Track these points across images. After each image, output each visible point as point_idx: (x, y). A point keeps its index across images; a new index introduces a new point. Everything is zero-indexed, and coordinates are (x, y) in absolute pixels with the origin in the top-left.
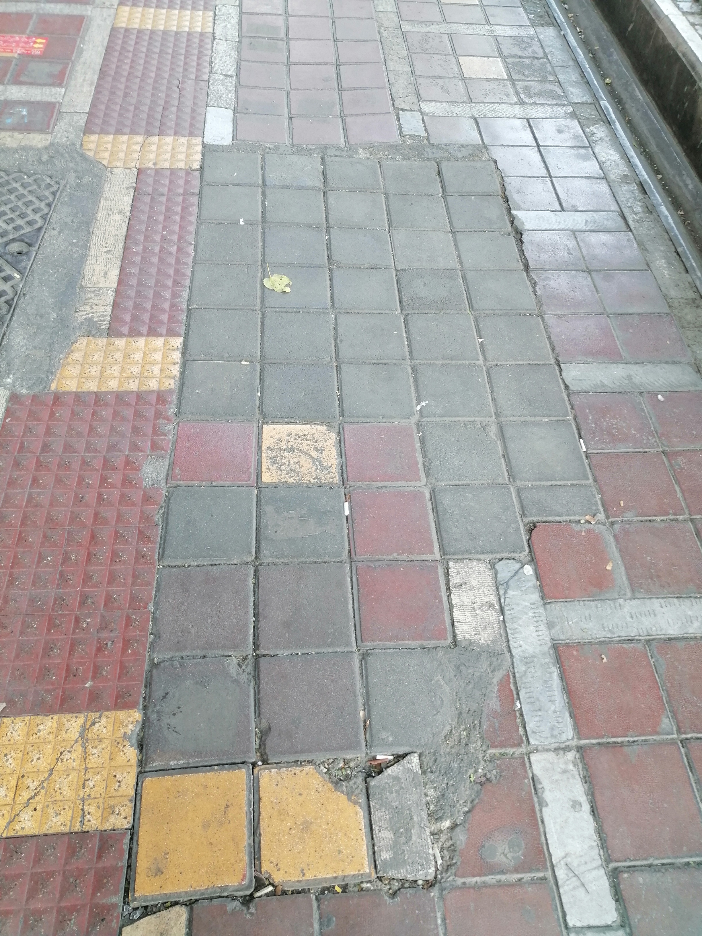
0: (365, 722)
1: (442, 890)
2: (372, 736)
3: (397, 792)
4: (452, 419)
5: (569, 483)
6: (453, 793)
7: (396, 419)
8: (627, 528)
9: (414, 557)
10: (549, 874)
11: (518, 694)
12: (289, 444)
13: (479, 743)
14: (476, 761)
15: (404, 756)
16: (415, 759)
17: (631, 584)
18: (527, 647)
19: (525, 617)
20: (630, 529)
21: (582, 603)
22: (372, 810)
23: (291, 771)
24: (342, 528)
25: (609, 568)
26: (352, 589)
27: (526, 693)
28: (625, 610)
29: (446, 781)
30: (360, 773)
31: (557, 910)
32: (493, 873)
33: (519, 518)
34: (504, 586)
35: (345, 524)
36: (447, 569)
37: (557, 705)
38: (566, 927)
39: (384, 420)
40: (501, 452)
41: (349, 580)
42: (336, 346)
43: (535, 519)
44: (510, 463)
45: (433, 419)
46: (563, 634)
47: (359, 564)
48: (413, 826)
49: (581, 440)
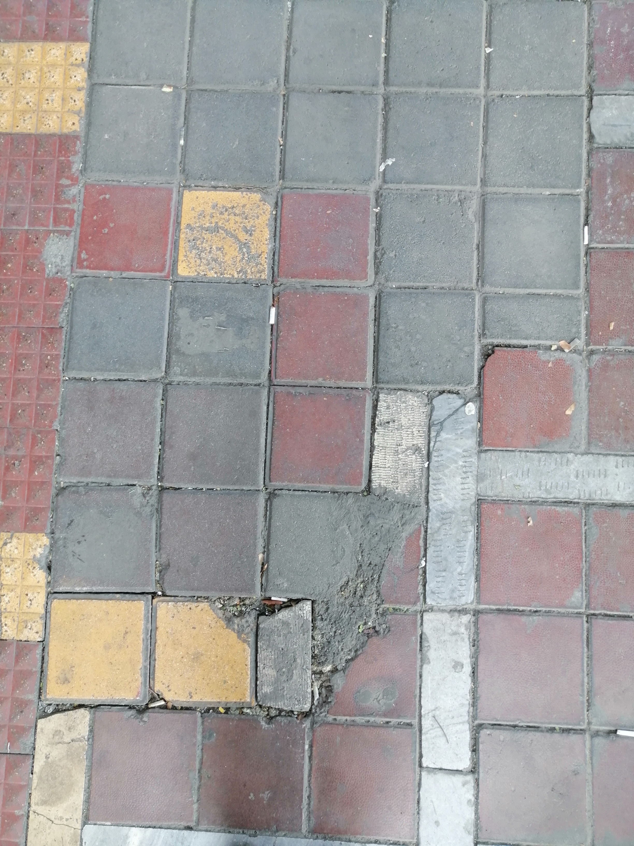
0: (263, 564)
1: (313, 723)
2: (267, 581)
3: (285, 636)
4: (423, 187)
5: (552, 292)
6: (339, 642)
7: (350, 186)
8: (608, 361)
9: (342, 384)
10: (415, 722)
11: (425, 550)
12: (214, 220)
13: (375, 597)
14: (368, 614)
15: (298, 601)
16: (307, 606)
17: (589, 435)
18: (448, 501)
19: (453, 466)
20: (611, 363)
21: (523, 454)
22: (259, 650)
23: (187, 605)
24: (264, 343)
25: (568, 412)
26: (267, 419)
27: (434, 551)
28: (572, 467)
29: (334, 630)
30: (254, 611)
31: (415, 752)
32: (364, 715)
33: (476, 338)
34: (438, 427)
35: (269, 337)
36: (377, 400)
37: (465, 567)
38: (420, 766)
39: (335, 186)
40: (476, 241)
41: (265, 408)
42: (288, 59)
43: (496, 341)
44: (483, 258)
45: (398, 186)
46: (492, 490)
47: (278, 389)
48: (296, 668)
49: (586, 228)
